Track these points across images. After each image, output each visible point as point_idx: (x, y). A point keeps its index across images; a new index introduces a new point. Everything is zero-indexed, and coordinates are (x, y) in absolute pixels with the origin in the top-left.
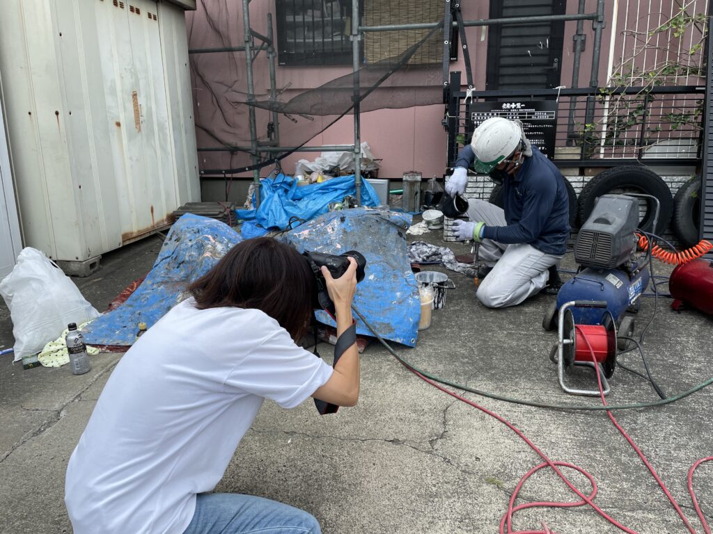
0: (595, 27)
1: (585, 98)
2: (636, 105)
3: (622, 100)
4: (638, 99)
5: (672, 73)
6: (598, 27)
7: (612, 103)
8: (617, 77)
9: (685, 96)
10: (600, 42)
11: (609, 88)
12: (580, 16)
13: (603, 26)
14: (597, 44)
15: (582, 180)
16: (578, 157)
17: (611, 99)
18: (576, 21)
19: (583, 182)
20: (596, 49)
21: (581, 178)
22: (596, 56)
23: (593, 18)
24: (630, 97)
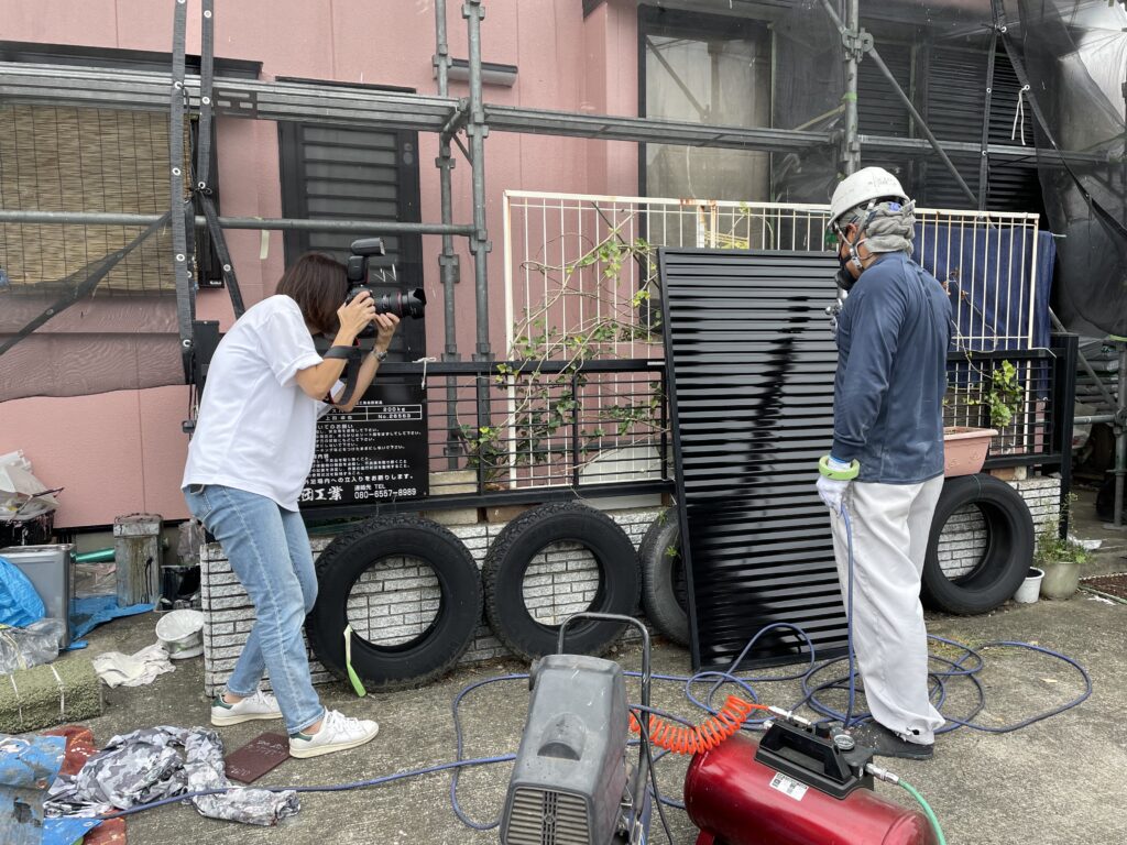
0: (474, 248)
1: (472, 380)
2: (558, 392)
3: (536, 383)
4: (561, 381)
5: (610, 337)
6: (480, 249)
7: (519, 388)
8: (523, 343)
9: (633, 376)
10: (486, 276)
11: (511, 364)
12: (446, 227)
13: (488, 249)
14: (482, 278)
15: (484, 533)
16: (474, 489)
17: (516, 381)
18: (441, 236)
19: (487, 536)
20: (481, 287)
21: (481, 530)
22: (482, 299)
23: (469, 233)
24: (547, 378)
